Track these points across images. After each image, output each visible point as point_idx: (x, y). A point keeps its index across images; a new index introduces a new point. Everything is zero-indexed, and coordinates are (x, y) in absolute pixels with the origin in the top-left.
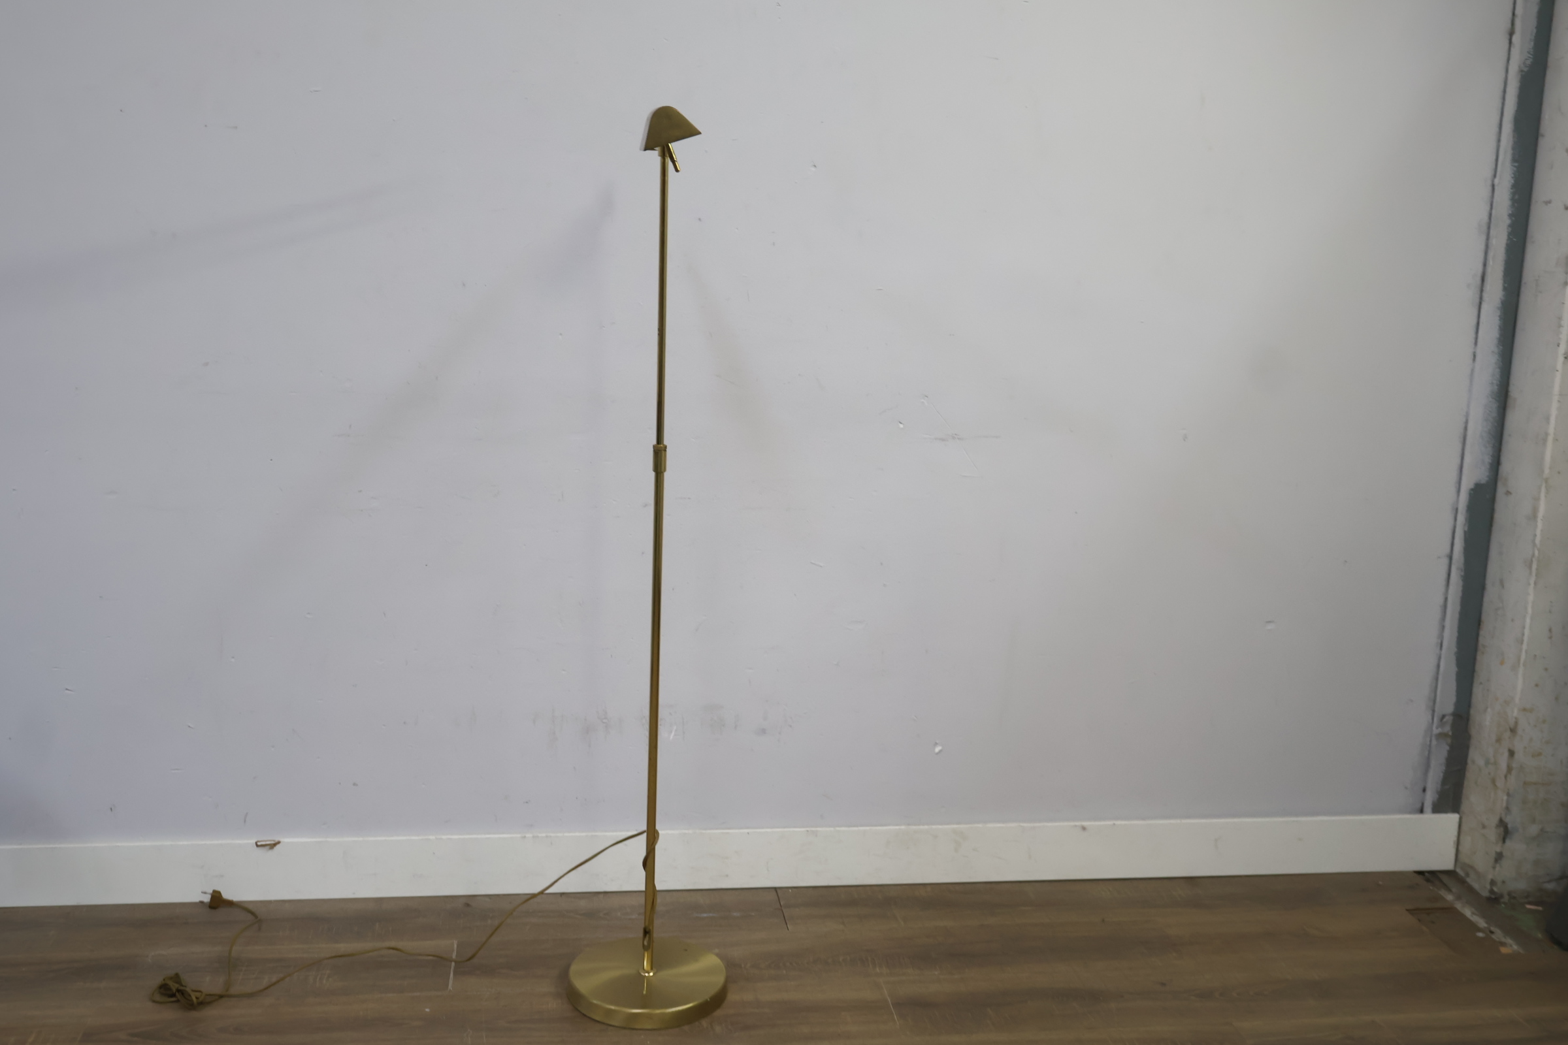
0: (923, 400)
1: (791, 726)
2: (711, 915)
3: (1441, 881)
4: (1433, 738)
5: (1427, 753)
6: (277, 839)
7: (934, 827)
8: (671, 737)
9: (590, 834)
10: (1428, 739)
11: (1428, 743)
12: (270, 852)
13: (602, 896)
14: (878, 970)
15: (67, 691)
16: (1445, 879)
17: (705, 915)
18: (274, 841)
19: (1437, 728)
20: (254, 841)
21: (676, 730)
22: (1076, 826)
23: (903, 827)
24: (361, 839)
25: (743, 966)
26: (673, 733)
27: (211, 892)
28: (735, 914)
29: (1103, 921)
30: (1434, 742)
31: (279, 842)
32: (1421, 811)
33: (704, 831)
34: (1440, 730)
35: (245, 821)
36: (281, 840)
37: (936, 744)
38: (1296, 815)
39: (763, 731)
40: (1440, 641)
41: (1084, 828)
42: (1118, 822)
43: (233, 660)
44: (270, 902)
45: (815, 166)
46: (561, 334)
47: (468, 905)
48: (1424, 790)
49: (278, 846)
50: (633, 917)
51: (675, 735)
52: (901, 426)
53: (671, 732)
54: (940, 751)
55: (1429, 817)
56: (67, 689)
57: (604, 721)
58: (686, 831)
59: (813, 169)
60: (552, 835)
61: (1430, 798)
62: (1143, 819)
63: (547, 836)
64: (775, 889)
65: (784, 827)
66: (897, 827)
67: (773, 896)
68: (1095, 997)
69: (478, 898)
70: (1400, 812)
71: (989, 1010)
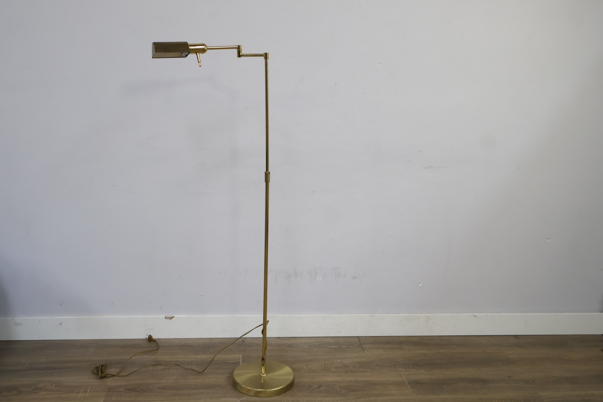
0: (418, 153)
1: (365, 276)
2: (335, 347)
6: (173, 316)
7: (418, 315)
8: (320, 279)
9: (289, 315)
12: (170, 320)
13: (293, 339)
14: (400, 369)
15: (97, 260)
17: (333, 347)
20: (165, 316)
21: (322, 277)
22: (472, 315)
23: (407, 315)
24: (204, 316)
25: (349, 367)
26: (321, 278)
27: (149, 335)
28: (344, 347)
29: (484, 352)
31: (174, 317)
33: (332, 315)
35: (161, 309)
36: (174, 316)
37: (420, 283)
38: (557, 312)
39: (355, 278)
41: (475, 316)
42: (489, 314)
43: (158, 249)
44: (170, 339)
45: (380, 63)
46: (282, 127)
47: (244, 341)
49: (173, 318)
50: (306, 347)
52: (410, 163)
53: (320, 277)
54: (421, 286)
56: (96, 259)
57: (295, 273)
58: (325, 315)
59: (379, 64)
60: (275, 315)
62: (498, 313)
63: (273, 316)
64: (358, 337)
65: (362, 314)
66: (405, 315)
67: (357, 340)
68: (484, 382)
69: (247, 339)
70: (597, 312)
71: (444, 386)
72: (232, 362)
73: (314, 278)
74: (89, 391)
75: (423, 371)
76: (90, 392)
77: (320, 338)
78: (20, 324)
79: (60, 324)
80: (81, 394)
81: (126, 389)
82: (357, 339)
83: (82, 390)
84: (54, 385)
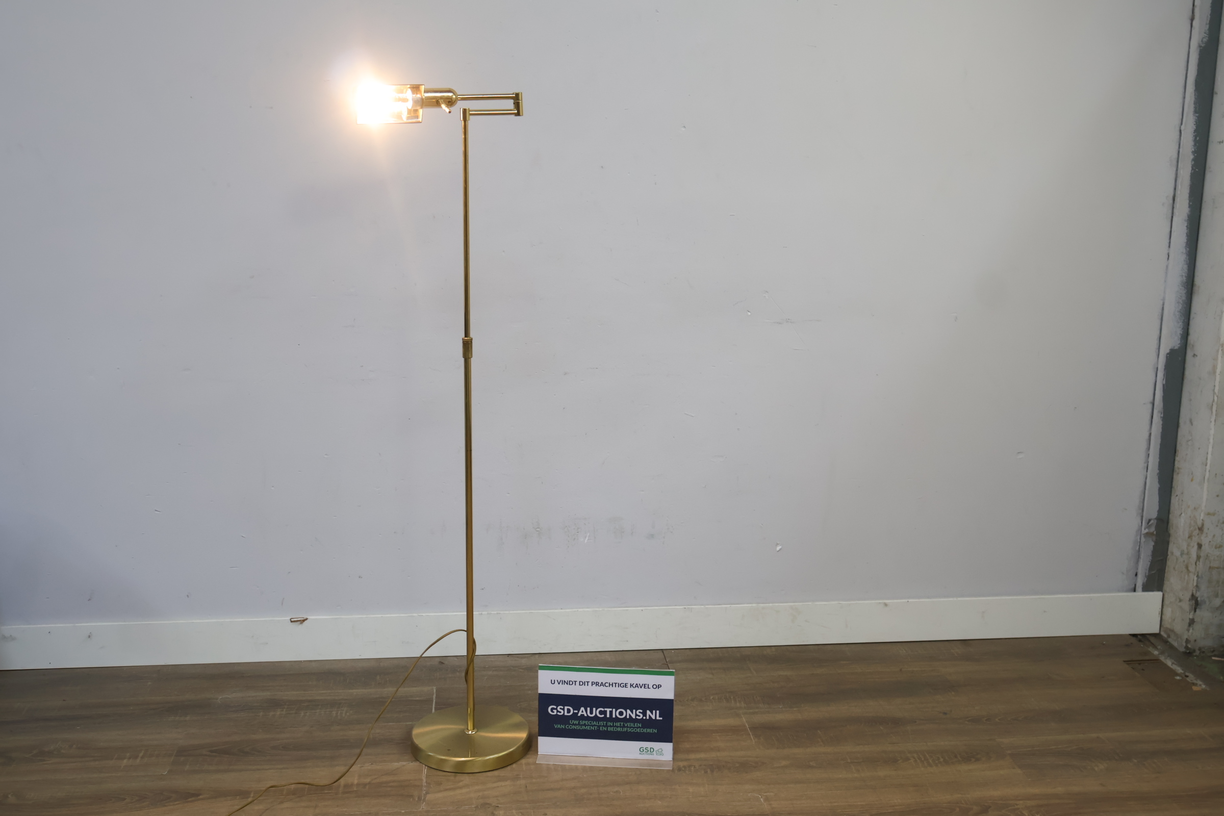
0: (765, 294)
1: (672, 532)
3: (1149, 641)
4: (1142, 536)
5: (1138, 548)
6: (305, 617)
7: (776, 604)
8: (586, 541)
9: (528, 612)
10: (1139, 537)
11: (1139, 540)
12: (301, 625)
13: (537, 656)
14: (738, 704)
15: (157, 512)
16: (1152, 639)
18: (303, 618)
19: (1145, 529)
20: (289, 618)
21: (589, 536)
22: (880, 603)
23: (754, 605)
24: (365, 616)
26: (587, 538)
29: (901, 670)
30: (1143, 539)
31: (307, 619)
32: (1135, 590)
33: (610, 609)
34: (1147, 531)
35: (282, 604)
36: (309, 617)
37: (777, 544)
38: (1042, 594)
39: (652, 536)
40: (1146, 465)
41: (886, 605)
42: (911, 600)
43: (273, 488)
44: (302, 661)
45: (685, 127)
46: (504, 251)
47: (441, 663)
48: (1136, 575)
49: (306, 621)
51: (588, 540)
52: (749, 314)
53: (586, 537)
54: (780, 549)
55: (1140, 594)
56: (156, 510)
57: (538, 530)
58: (597, 609)
59: (683, 129)
60: (501, 612)
61: (1140, 581)
62: (928, 598)
63: (497, 613)
64: (662, 650)
65: (668, 606)
66: (750, 605)
67: (660, 655)
68: (896, 722)
69: (449, 658)
70: (1119, 591)
71: (819, 731)
72: (417, 699)
73: (575, 539)
74: (141, 755)
75: (781, 707)
76: (142, 758)
77: (589, 653)
78: (12, 639)
79: (89, 637)
80: (125, 761)
81: (212, 751)
82: (661, 653)
83: (128, 754)
84: (74, 746)
